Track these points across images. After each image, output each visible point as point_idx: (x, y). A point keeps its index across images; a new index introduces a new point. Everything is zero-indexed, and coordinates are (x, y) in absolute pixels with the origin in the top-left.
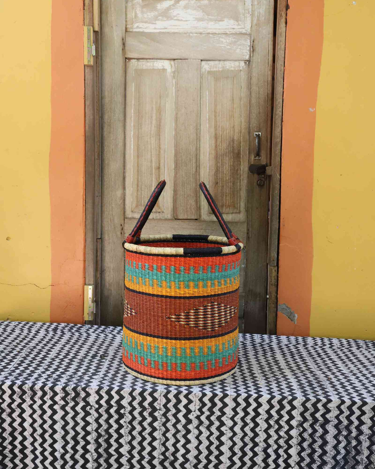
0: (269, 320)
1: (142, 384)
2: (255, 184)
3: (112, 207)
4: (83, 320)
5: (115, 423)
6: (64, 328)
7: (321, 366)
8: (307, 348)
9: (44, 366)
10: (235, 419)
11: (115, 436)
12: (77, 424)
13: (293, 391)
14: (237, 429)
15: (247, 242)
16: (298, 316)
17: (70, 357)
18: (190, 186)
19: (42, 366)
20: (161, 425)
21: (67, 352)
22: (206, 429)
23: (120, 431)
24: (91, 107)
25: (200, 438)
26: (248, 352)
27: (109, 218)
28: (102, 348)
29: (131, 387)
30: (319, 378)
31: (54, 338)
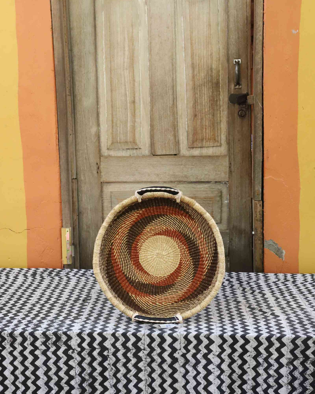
0: (256, 258)
1: (125, 325)
2: (236, 115)
3: (87, 145)
4: (62, 264)
5: (99, 366)
6: (42, 273)
7: (312, 303)
8: (296, 285)
9: (24, 312)
10: (222, 356)
11: (100, 379)
12: (59, 369)
13: (282, 329)
14: (224, 366)
15: (229, 175)
16: (286, 252)
17: (51, 302)
18: (168, 120)
19: (22, 312)
20: (146, 365)
21: (49, 297)
22: (192, 368)
23: (105, 374)
24: (59, 39)
25: (187, 377)
26: (235, 290)
27: (84, 156)
28: (84, 291)
29: (114, 329)
30: (310, 315)
31: (33, 283)
